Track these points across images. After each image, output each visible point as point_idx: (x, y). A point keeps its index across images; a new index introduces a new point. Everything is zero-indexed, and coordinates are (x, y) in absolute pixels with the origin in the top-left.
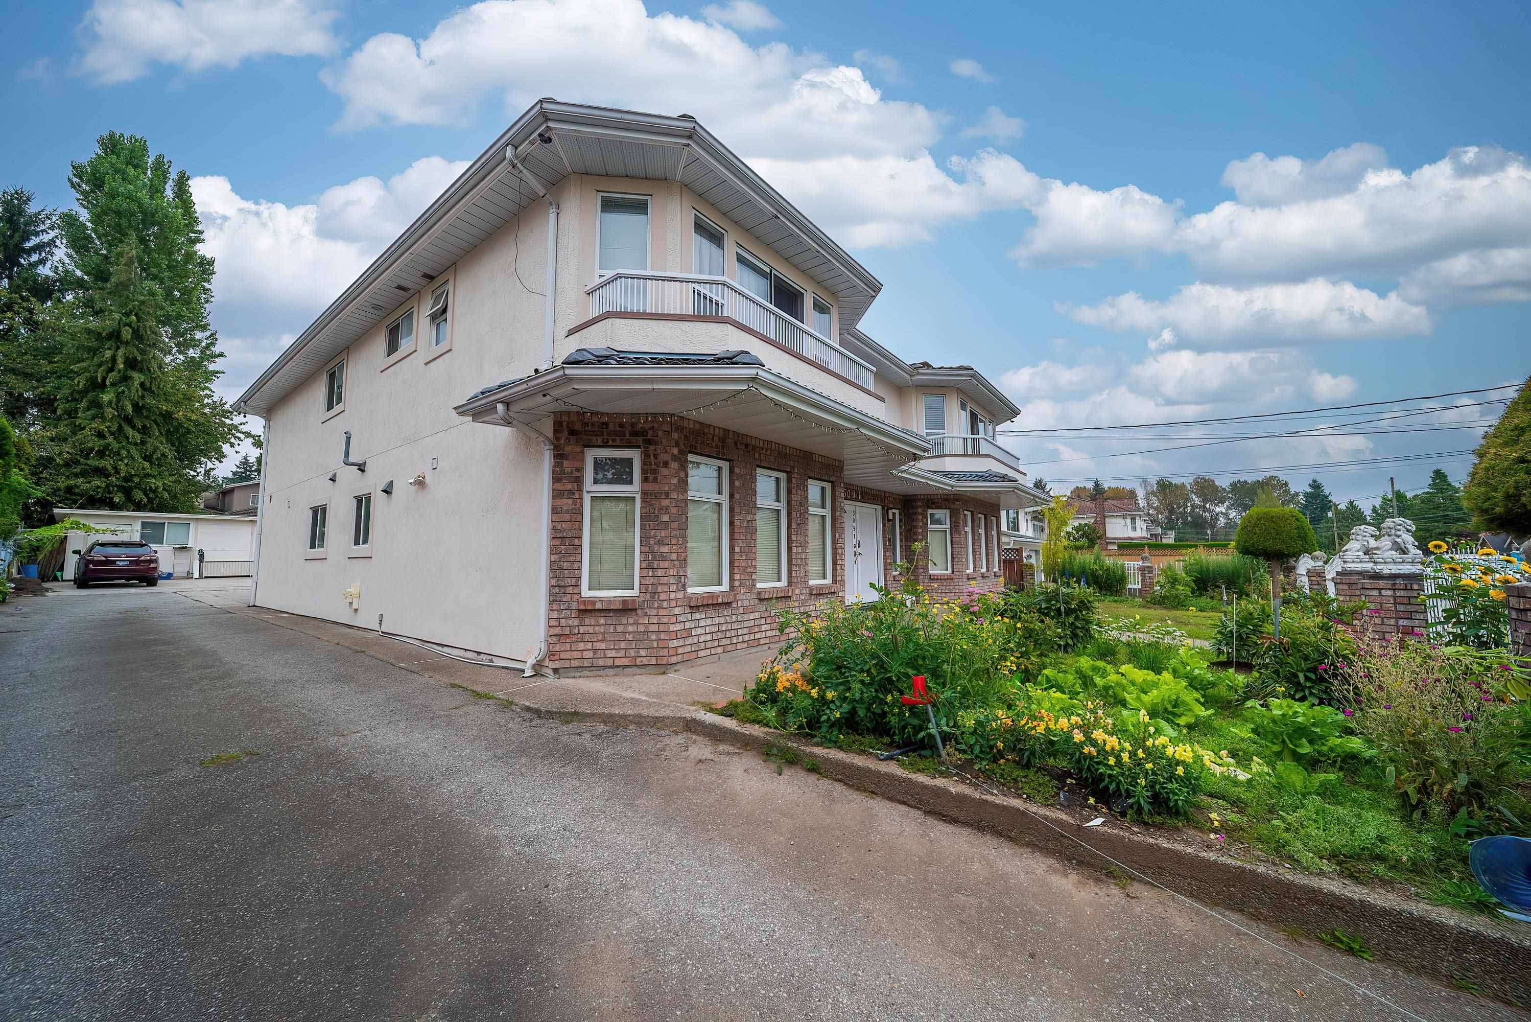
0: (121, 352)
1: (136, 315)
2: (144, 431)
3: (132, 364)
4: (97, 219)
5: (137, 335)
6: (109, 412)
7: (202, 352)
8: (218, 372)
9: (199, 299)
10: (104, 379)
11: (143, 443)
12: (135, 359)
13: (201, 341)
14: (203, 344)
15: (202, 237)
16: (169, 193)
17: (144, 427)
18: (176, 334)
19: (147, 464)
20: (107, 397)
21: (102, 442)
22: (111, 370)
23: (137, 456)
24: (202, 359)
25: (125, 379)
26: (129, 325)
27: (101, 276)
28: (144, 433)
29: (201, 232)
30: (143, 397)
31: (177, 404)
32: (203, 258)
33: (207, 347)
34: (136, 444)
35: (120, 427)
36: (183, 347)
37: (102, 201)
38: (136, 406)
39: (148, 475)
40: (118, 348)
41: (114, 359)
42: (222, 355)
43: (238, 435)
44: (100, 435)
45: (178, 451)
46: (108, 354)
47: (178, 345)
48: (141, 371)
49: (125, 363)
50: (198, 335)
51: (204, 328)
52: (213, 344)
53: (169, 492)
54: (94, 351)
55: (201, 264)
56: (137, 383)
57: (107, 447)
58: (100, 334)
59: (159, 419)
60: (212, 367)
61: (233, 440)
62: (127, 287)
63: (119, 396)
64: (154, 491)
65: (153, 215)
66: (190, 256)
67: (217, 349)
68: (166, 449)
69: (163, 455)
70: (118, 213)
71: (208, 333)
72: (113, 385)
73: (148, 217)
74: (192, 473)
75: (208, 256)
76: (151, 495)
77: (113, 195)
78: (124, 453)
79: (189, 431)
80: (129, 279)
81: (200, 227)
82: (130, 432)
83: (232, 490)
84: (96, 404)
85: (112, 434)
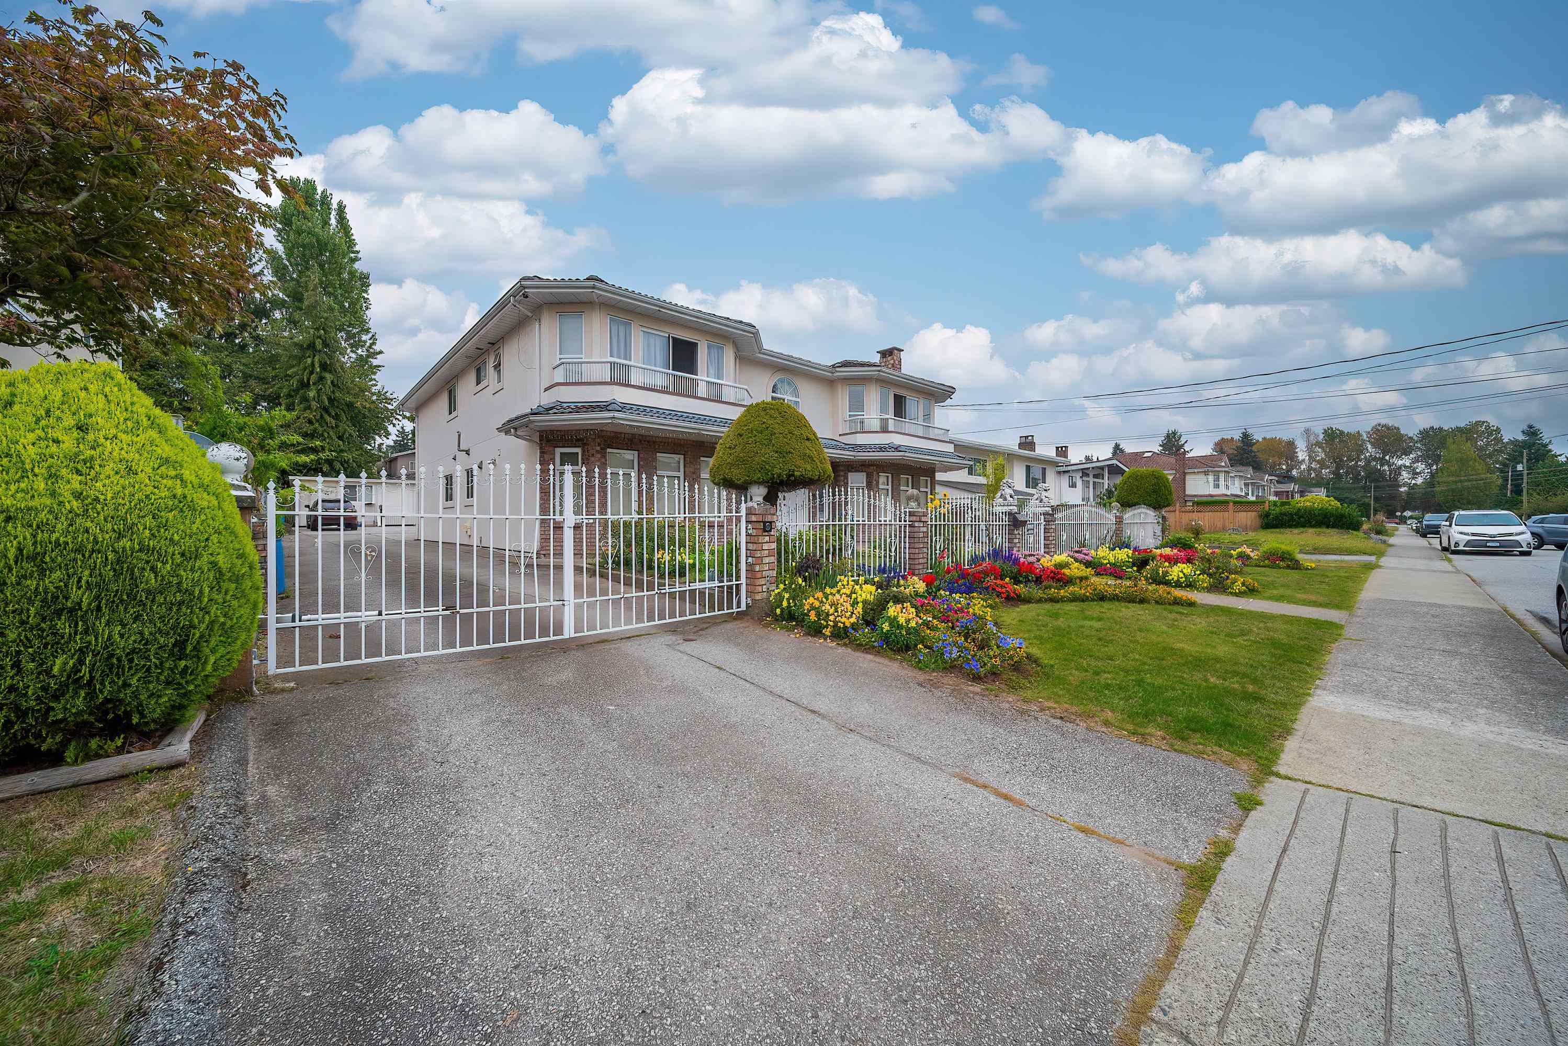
0: (316, 359)
1: (323, 329)
2: (337, 417)
3: (324, 367)
4: (289, 252)
5: (325, 344)
6: (314, 404)
7: (368, 351)
8: (380, 366)
9: (361, 308)
10: (309, 380)
11: (337, 426)
12: (326, 363)
13: (365, 342)
14: (368, 344)
15: (359, 256)
16: (333, 221)
17: (336, 414)
18: (350, 336)
19: (341, 443)
20: (312, 394)
21: (312, 427)
22: (312, 373)
23: (334, 437)
24: (368, 356)
25: (321, 379)
26: (320, 337)
27: (297, 297)
28: (337, 419)
29: (358, 252)
30: (333, 392)
31: (356, 396)
32: (362, 273)
33: (370, 347)
34: (332, 427)
35: (322, 415)
36: (355, 347)
37: (292, 237)
38: (330, 399)
39: (342, 451)
40: (314, 356)
41: (313, 365)
42: (381, 352)
43: (398, 417)
44: (310, 422)
45: (358, 431)
46: (309, 360)
47: (352, 346)
48: (330, 372)
49: (320, 366)
50: (364, 338)
51: (367, 331)
52: (374, 343)
53: (356, 463)
54: (300, 359)
55: (361, 279)
56: (329, 382)
57: (315, 430)
58: (302, 346)
59: (345, 408)
60: (375, 362)
61: (394, 422)
62: (315, 307)
63: (319, 391)
64: (347, 462)
65: (326, 244)
66: (352, 273)
67: (377, 348)
68: (351, 430)
69: (350, 435)
70: (304, 246)
71: (370, 335)
72: (314, 384)
73: (322, 246)
74: (369, 447)
75: (365, 272)
76: (346, 465)
77: (299, 232)
78: (326, 435)
79: (365, 417)
80: (316, 301)
81: (357, 248)
82: (328, 419)
83: (396, 458)
84: (305, 399)
85: (317, 421)
